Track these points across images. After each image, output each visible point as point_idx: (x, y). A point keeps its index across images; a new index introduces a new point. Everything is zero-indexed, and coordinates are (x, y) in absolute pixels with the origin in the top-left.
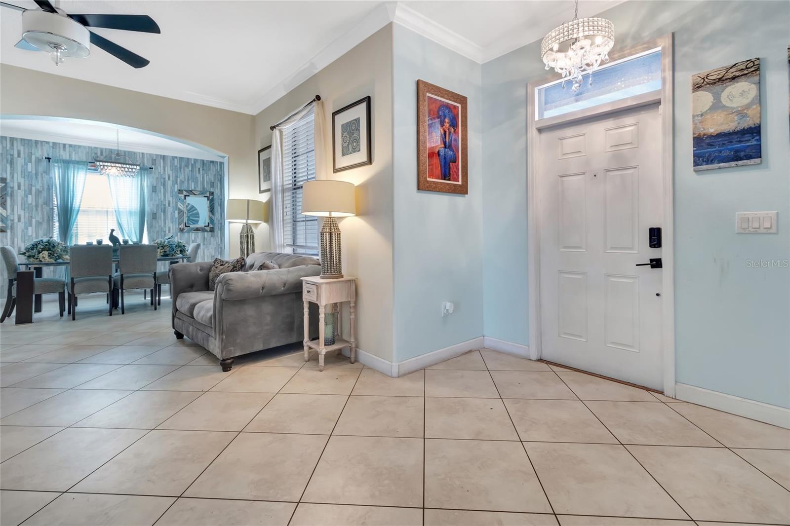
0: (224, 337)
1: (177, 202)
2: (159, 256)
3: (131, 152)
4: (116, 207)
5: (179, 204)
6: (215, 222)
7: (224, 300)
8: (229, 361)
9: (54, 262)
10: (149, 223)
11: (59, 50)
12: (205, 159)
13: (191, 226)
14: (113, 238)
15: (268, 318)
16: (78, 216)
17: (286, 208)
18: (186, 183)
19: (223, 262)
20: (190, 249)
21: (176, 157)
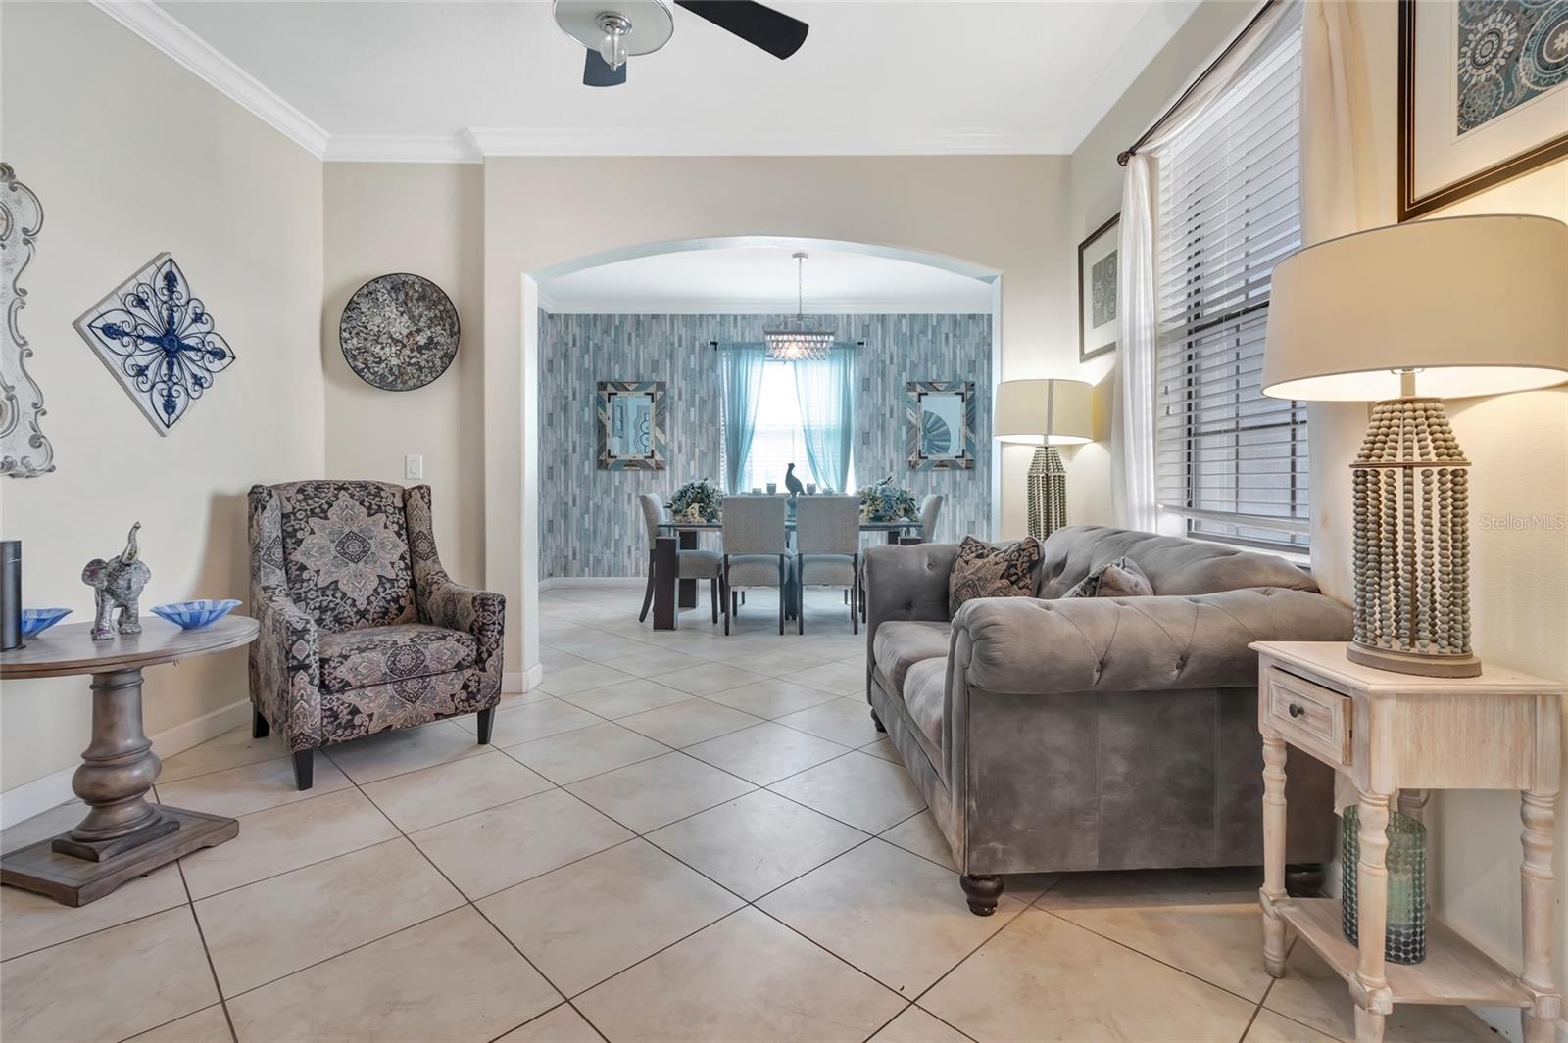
0: (974, 804)
1: (905, 409)
2: (863, 520)
3: (830, 316)
4: (806, 424)
5: (909, 411)
6: (977, 448)
7: (973, 686)
8: (990, 885)
9: (705, 523)
10: (857, 451)
11: (618, 30)
12: (958, 313)
13: (931, 457)
14: (792, 482)
15: (1120, 767)
16: (753, 441)
17: (1166, 393)
18: (922, 367)
19: (983, 548)
20: (923, 505)
21: (904, 316)
